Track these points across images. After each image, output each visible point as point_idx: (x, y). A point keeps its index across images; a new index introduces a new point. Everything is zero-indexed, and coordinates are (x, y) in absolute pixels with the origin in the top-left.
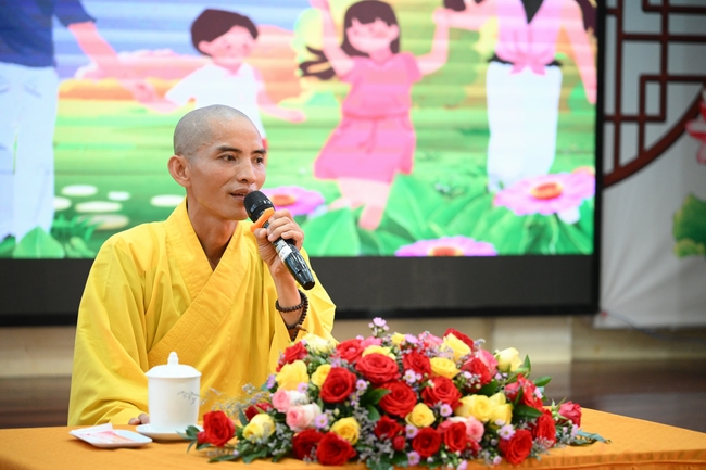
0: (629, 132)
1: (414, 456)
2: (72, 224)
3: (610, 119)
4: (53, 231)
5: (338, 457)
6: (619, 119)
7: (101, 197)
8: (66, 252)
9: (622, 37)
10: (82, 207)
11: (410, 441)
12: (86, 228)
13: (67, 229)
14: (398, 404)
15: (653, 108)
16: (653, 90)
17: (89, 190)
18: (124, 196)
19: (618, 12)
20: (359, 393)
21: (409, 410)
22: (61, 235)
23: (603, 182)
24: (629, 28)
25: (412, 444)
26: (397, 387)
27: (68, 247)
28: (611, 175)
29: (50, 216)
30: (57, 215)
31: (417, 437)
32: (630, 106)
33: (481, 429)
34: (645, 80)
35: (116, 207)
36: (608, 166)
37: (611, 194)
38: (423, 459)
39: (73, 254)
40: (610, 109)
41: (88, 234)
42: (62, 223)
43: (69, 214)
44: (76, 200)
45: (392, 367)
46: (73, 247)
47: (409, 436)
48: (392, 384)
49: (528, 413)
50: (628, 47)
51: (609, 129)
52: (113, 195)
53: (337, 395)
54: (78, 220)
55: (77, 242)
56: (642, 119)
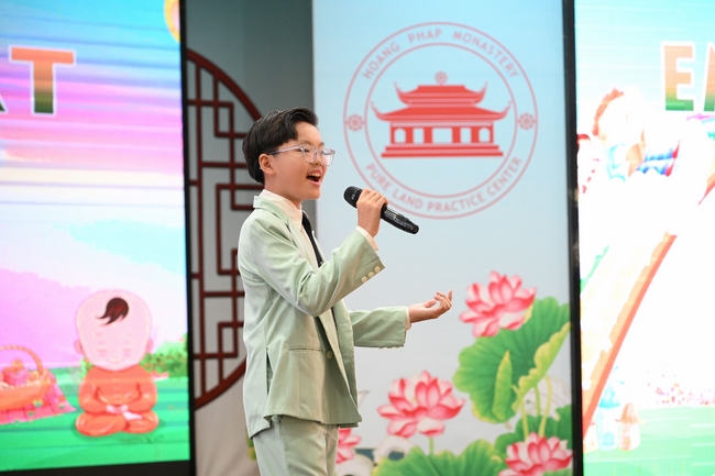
0: (212, 365)
3: (197, 357)
6: (204, 357)
9: (204, 295)
15: (228, 347)
16: (228, 333)
19: (200, 276)
23: (194, 405)
24: (208, 287)
28: (200, 399)
32: (212, 347)
34: (222, 326)
36: (198, 393)
37: (200, 413)
40: (197, 350)
50: (209, 302)
51: (197, 364)
56: (221, 356)
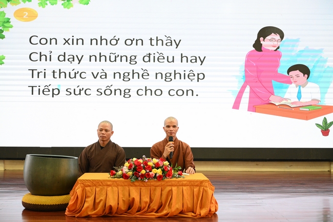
1: (139, 178)
5: (126, 178)
14: (139, 170)
21: (141, 171)
25: (139, 176)
26: (140, 167)
31: (141, 175)
33: (154, 174)
38: (141, 179)
49: (165, 172)
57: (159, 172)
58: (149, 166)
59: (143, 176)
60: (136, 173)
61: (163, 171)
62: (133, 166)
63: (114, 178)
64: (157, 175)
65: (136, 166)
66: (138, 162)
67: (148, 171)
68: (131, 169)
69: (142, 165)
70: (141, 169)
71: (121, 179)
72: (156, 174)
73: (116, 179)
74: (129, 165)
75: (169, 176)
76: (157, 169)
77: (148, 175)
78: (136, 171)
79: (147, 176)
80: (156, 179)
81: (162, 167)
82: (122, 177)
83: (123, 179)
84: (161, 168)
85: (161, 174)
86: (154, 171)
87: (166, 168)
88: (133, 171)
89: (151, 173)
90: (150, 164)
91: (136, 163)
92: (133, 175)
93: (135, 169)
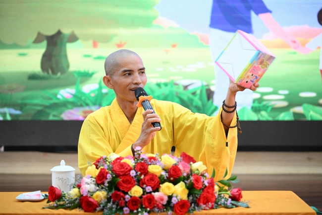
1: (126, 210)
2: (261, 105)
4: (252, 108)
5: (90, 209)
7: (275, 93)
8: (259, 118)
10: (266, 97)
11: (126, 202)
12: (268, 107)
13: (259, 107)
14: (125, 185)
17: (270, 90)
18: (286, 92)
20: (108, 180)
21: (130, 189)
22: (256, 110)
25: (127, 204)
26: (127, 178)
27: (259, 116)
29: (251, 101)
30: (254, 101)
31: (129, 201)
33: (166, 198)
35: (282, 97)
38: (131, 211)
39: (262, 119)
41: (269, 109)
42: (256, 104)
43: (260, 100)
44: (263, 94)
45: (127, 169)
46: (262, 115)
47: (127, 200)
48: (125, 176)
49: (196, 192)
52: (281, 92)
53: (100, 180)
54: (264, 103)
55: (263, 113)
57: (179, 191)
58: (153, 177)
59: (135, 203)
60: (115, 196)
61: (191, 188)
62: (109, 176)
63: (57, 207)
64: (174, 201)
65: (118, 176)
66: (123, 166)
67: (149, 189)
68: (103, 183)
69: (133, 173)
70: (130, 183)
71: (77, 211)
72: (170, 197)
73: (61, 211)
74: (98, 172)
75: (206, 202)
76: (175, 183)
77: (151, 200)
78: (117, 189)
79: (147, 201)
80: (170, 212)
81: (188, 177)
82: (79, 206)
83: (82, 212)
84: (184, 179)
85: (185, 198)
86: (167, 189)
87: (197, 180)
88: (109, 189)
89: (156, 195)
90: (155, 169)
91: (117, 168)
92: (109, 200)
93: (113, 185)
